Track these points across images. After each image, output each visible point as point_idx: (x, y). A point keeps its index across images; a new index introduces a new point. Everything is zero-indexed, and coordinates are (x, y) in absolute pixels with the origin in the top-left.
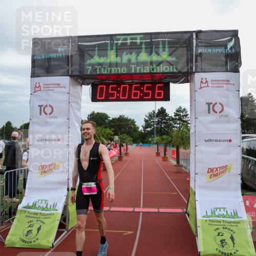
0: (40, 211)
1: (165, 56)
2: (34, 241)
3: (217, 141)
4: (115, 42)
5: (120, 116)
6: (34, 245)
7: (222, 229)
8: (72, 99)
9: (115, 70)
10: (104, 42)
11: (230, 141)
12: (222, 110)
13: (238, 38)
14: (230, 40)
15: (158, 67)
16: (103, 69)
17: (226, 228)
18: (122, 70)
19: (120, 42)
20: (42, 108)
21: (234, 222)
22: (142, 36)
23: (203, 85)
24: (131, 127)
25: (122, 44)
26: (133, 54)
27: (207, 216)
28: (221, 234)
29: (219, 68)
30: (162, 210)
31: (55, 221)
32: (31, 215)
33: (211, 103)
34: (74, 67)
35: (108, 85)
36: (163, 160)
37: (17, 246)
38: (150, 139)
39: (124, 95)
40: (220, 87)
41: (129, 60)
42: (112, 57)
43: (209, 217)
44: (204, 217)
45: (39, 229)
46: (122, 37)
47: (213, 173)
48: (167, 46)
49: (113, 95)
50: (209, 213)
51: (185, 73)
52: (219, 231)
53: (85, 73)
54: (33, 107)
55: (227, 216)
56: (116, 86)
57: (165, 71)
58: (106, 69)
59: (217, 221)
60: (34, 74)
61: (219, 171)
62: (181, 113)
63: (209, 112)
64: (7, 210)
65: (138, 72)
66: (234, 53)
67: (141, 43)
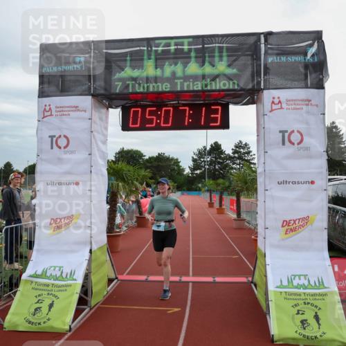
0: (52, 282)
1: (222, 67)
2: (44, 323)
3: (294, 183)
4: (154, 48)
5: (159, 154)
6: (44, 327)
7: (303, 305)
8: (95, 127)
9: (154, 86)
10: (138, 48)
11: (313, 182)
12: (301, 141)
13: (323, 41)
14: (311, 46)
15: (213, 83)
16: (137, 85)
17: (308, 303)
18: (164, 87)
19: (160, 49)
20: (54, 139)
21: (320, 295)
22: (191, 40)
23: (274, 107)
24: (174, 169)
25: (163, 51)
26: (179, 65)
27: (281, 286)
28: (301, 312)
29: (296, 83)
30: (218, 279)
31: (73, 294)
32: (39, 287)
33: (286, 131)
34: (98, 83)
35: (144, 108)
36: (218, 213)
37: (21, 329)
38: (200, 185)
39: (166, 121)
40: (298, 109)
41: (174, 74)
42: (150, 69)
43: (285, 287)
44: (277, 287)
45: (51, 306)
46: (164, 42)
47: (290, 227)
48: (225, 54)
49: (151, 121)
50: (285, 283)
51: (249, 90)
52: (298, 308)
53: (113, 91)
54: (42, 138)
55: (310, 287)
56: (155, 109)
57: (223, 88)
58: (142, 85)
59: (296, 294)
60: (42, 92)
61: (297, 224)
62: (242, 150)
63: (284, 143)
64: (7, 280)
65: (185, 89)
66: (317, 62)
67: (190, 50)
